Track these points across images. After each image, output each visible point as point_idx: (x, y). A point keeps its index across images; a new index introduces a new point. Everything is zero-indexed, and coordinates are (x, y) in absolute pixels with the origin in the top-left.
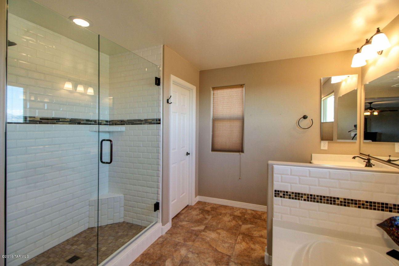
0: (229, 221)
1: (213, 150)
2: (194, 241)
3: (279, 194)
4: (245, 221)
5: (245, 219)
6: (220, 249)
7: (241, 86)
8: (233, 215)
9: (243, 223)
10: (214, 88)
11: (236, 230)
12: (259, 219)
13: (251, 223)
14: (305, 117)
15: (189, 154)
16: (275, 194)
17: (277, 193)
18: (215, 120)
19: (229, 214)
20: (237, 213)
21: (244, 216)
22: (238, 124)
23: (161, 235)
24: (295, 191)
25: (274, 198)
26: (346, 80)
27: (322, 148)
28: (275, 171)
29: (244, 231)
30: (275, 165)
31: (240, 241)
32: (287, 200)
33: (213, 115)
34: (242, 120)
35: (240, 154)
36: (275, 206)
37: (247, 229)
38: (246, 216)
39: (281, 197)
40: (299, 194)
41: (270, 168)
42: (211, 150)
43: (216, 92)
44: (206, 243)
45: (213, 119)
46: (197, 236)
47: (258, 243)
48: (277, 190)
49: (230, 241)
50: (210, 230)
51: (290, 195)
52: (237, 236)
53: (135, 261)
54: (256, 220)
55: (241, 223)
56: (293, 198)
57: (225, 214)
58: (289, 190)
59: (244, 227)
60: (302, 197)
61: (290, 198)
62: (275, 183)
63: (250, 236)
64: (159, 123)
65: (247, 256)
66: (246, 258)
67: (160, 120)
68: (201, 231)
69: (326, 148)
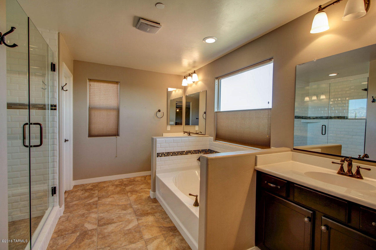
0: (115, 189)
1: (90, 135)
2: (96, 208)
3: (159, 155)
4: (126, 185)
5: (125, 184)
6: (120, 203)
7: (117, 83)
8: (114, 185)
9: (126, 187)
10: (91, 80)
11: (123, 191)
12: (134, 181)
13: (131, 185)
14: (159, 111)
15: (68, 140)
16: (157, 155)
17: (158, 155)
18: (91, 109)
19: (110, 185)
20: (117, 183)
21: (123, 183)
22: (113, 114)
23: (60, 216)
24: (167, 152)
25: (157, 158)
26: (175, 91)
27: (168, 130)
28: (157, 142)
29: (129, 190)
30: (157, 138)
31: (130, 195)
32: (163, 158)
33: (89, 104)
34: (118, 110)
35: (116, 137)
36: (157, 162)
37: (130, 189)
38: (124, 183)
39: (160, 156)
40: (169, 153)
41: (154, 140)
42: (87, 137)
43: (92, 83)
44: (108, 205)
45: (89, 108)
46: (97, 204)
47: (142, 192)
48: (158, 153)
49: (124, 198)
50: (104, 198)
51: (165, 154)
52: (126, 194)
53: (51, 238)
54: (133, 183)
55: (124, 187)
56: (166, 156)
57: (108, 186)
58: (164, 152)
59: (128, 188)
60: (170, 154)
61: (164, 156)
62: (157, 149)
63: (135, 191)
64: (55, 109)
65: (140, 199)
66: (140, 201)
67: (55, 106)
68: (97, 201)
69: (169, 130)
